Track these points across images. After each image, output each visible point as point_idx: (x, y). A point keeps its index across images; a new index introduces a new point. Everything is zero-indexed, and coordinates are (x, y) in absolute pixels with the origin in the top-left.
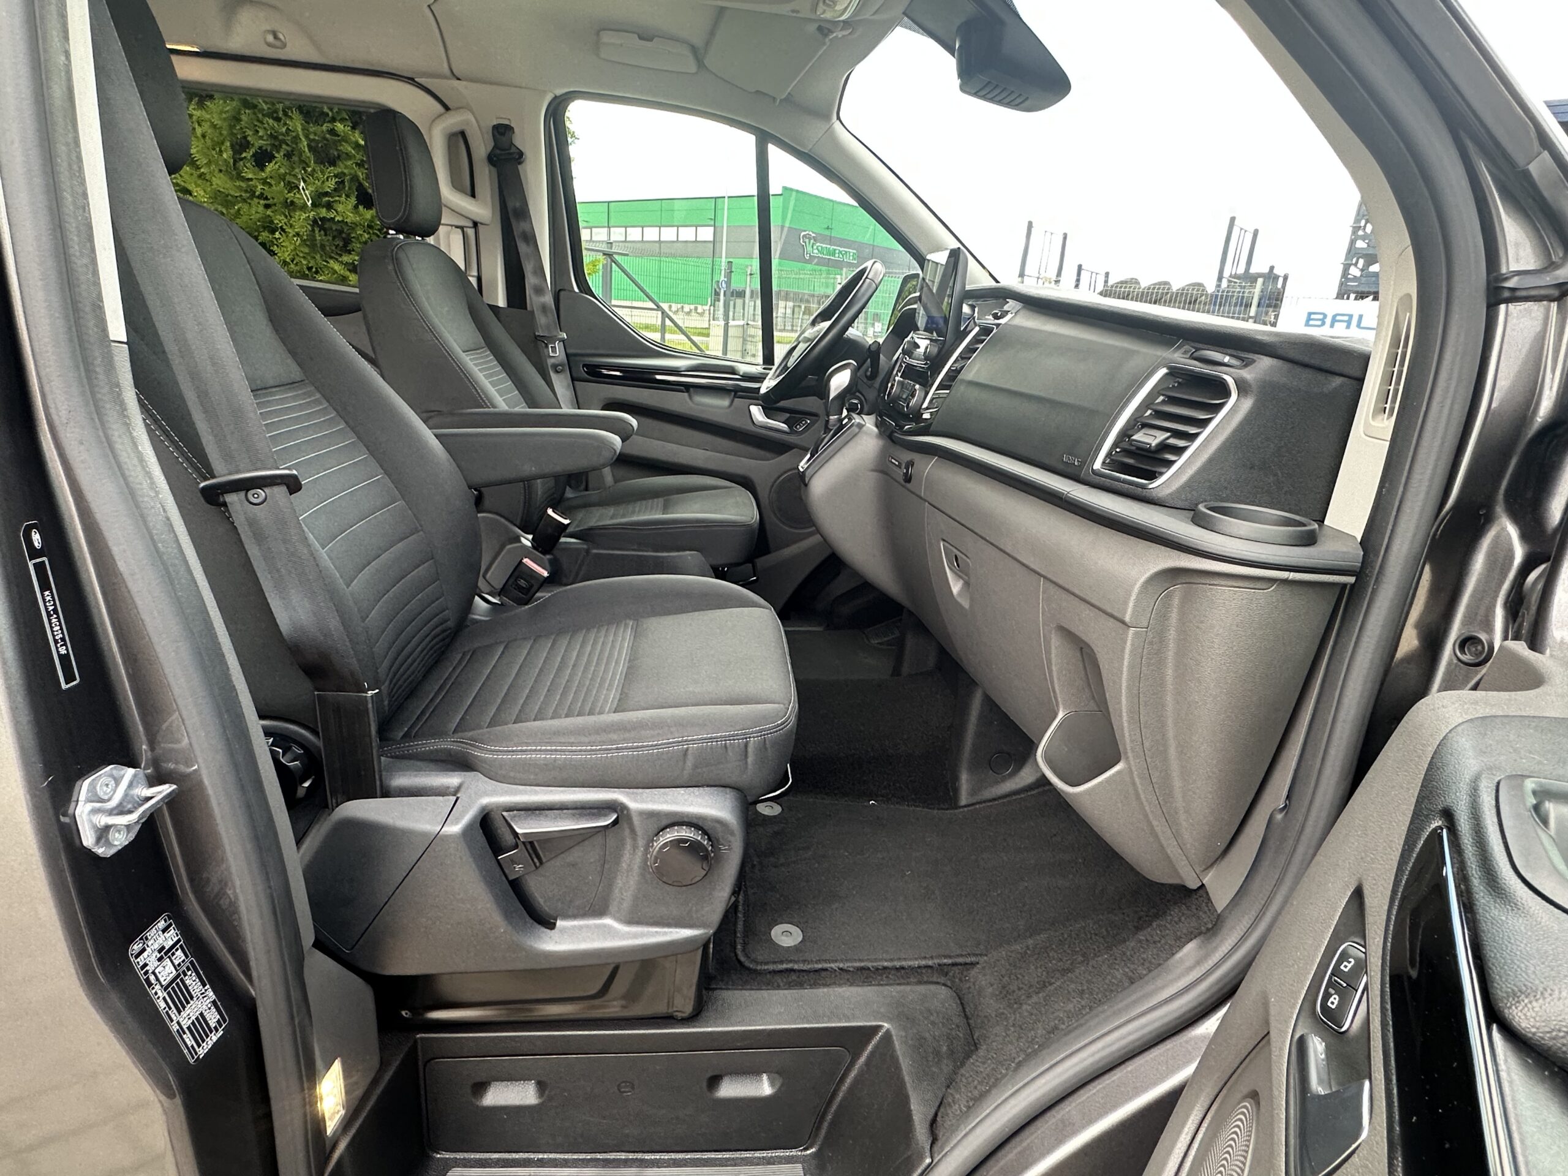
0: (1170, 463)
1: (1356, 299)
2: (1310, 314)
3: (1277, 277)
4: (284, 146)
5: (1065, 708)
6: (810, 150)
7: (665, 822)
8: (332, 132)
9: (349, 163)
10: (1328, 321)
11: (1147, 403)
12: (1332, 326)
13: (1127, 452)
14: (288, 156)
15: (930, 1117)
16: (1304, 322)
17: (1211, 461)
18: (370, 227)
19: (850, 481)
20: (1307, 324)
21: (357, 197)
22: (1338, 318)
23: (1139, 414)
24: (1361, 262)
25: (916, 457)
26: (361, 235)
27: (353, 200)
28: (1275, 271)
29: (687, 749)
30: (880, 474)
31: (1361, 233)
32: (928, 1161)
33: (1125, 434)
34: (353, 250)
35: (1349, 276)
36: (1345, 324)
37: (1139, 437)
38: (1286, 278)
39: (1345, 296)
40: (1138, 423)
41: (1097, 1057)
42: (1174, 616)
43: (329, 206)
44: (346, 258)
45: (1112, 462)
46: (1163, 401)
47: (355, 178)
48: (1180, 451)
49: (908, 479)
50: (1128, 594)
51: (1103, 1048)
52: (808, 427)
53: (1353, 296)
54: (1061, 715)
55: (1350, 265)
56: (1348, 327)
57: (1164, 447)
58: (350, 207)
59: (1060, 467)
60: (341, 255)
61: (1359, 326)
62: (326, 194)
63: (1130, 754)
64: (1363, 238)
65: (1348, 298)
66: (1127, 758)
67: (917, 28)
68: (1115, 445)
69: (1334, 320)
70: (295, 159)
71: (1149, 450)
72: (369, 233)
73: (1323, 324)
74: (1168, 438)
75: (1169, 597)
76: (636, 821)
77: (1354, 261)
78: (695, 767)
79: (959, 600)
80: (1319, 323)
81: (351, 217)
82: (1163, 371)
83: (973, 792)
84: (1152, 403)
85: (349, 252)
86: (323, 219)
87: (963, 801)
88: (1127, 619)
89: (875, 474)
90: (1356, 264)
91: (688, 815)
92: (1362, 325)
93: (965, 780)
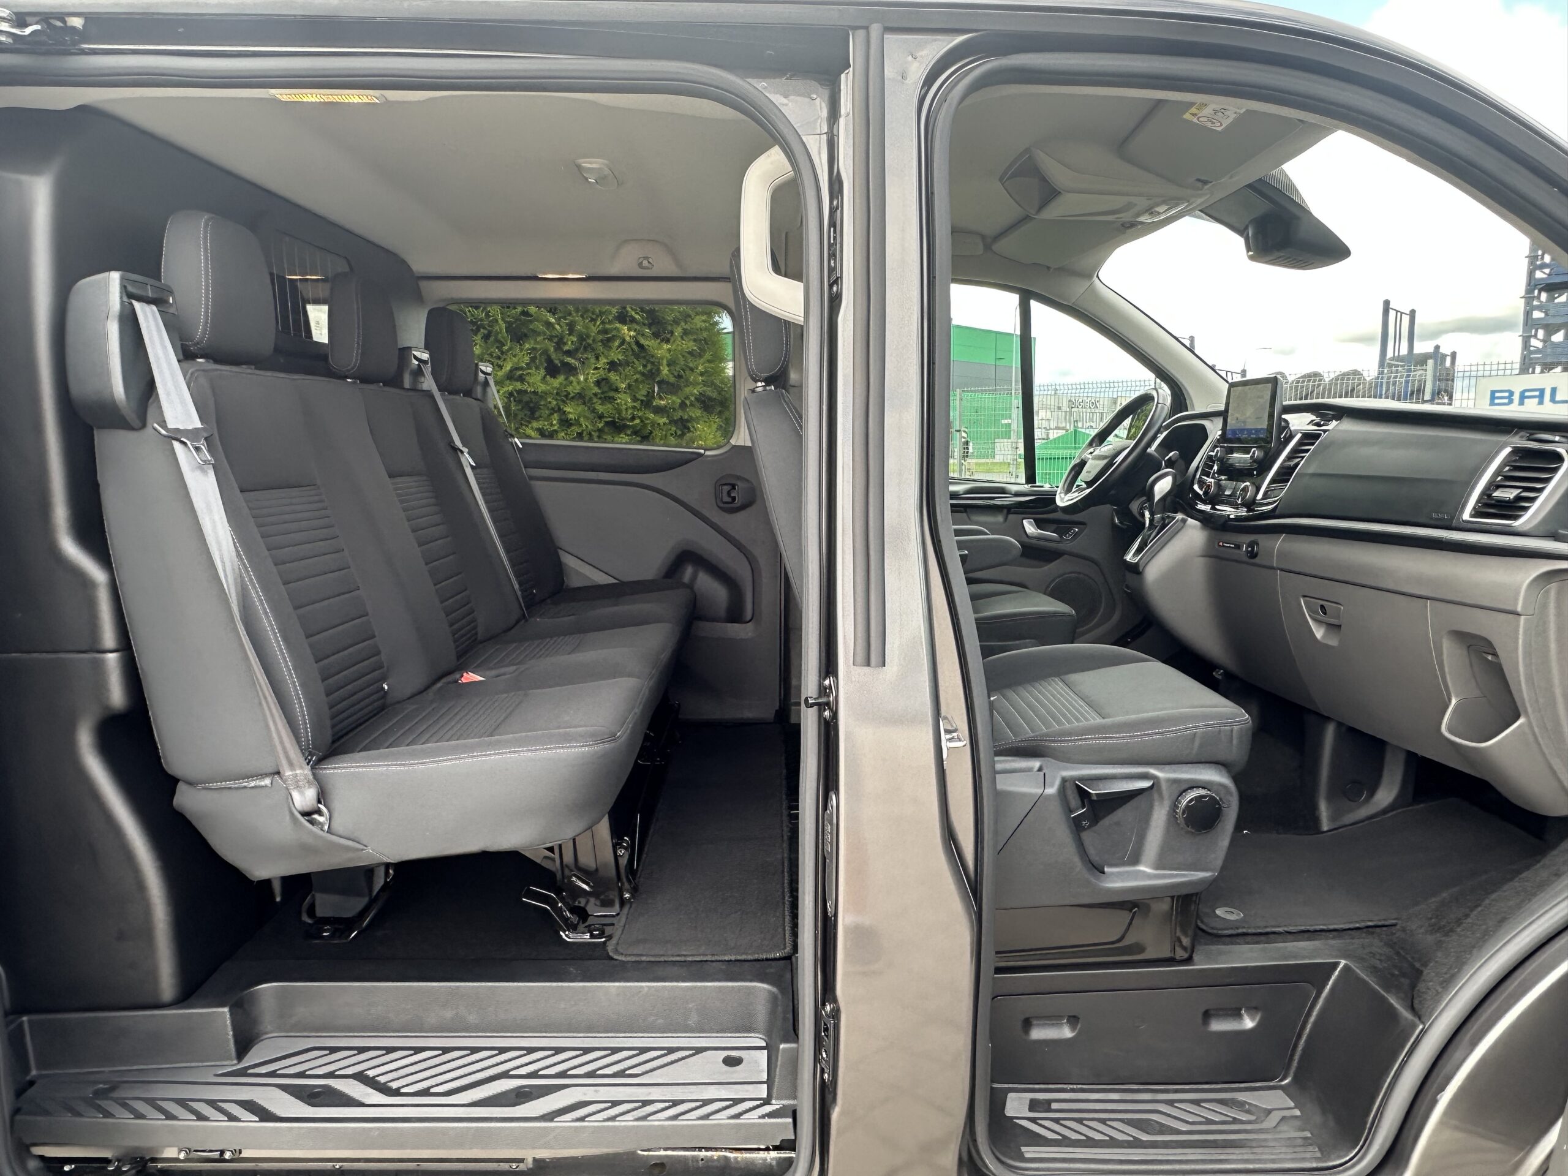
0: (1526, 509)
1: (1542, 372)
2: (1493, 393)
3: (1444, 356)
4: (482, 330)
5: (1457, 696)
6: (1073, 303)
7: (1186, 786)
8: (525, 313)
9: (539, 339)
10: (1516, 398)
11: (1498, 472)
12: (1521, 403)
13: (1486, 505)
14: (486, 338)
15: (1410, 1004)
16: (1488, 402)
17: (1558, 504)
18: (557, 394)
19: (1181, 566)
20: (1492, 403)
21: (546, 368)
22: (1527, 394)
23: (1492, 480)
24: (1541, 333)
25: (1262, 539)
26: (550, 403)
27: (542, 372)
28: (1442, 350)
29: (1195, 734)
30: (1213, 560)
31: (1535, 303)
32: (1421, 1027)
33: (1486, 493)
34: (541, 417)
35: (1532, 348)
36: (1536, 400)
37: (1497, 494)
38: (1454, 355)
39: (1531, 370)
40: (1493, 485)
41: (1547, 925)
42: (1552, 605)
43: (521, 379)
44: (535, 424)
45: (1477, 513)
46: (1509, 470)
47: (545, 352)
48: (1532, 500)
49: (1253, 555)
50: (1518, 593)
51: (1548, 920)
52: (1076, 535)
53: (1538, 369)
54: (1454, 701)
55: (1531, 336)
56: (1541, 402)
57: (1519, 498)
58: (539, 378)
59: (1432, 522)
60: (530, 422)
61: (1553, 400)
62: (521, 368)
63: (1530, 710)
64: (1539, 308)
65: (1533, 372)
66: (1526, 712)
67: (1208, 218)
68: (1478, 501)
69: (1523, 397)
70: (492, 339)
71: (1509, 502)
72: (556, 400)
73: (1511, 402)
74: (1520, 493)
75: (1547, 592)
76: (1164, 786)
77: (1533, 333)
78: (1201, 746)
79: (1325, 642)
80: (1506, 401)
81: (542, 387)
82: (1508, 450)
83: (1333, 818)
84: (1501, 472)
85: (537, 419)
86: (520, 392)
87: (1325, 827)
88: (1519, 609)
89: (1202, 559)
90: (1535, 336)
91: (1200, 781)
92: (1558, 398)
93: (1324, 809)
